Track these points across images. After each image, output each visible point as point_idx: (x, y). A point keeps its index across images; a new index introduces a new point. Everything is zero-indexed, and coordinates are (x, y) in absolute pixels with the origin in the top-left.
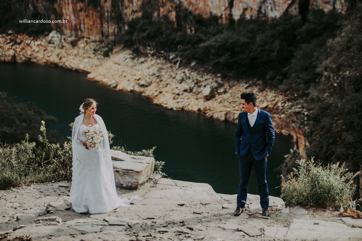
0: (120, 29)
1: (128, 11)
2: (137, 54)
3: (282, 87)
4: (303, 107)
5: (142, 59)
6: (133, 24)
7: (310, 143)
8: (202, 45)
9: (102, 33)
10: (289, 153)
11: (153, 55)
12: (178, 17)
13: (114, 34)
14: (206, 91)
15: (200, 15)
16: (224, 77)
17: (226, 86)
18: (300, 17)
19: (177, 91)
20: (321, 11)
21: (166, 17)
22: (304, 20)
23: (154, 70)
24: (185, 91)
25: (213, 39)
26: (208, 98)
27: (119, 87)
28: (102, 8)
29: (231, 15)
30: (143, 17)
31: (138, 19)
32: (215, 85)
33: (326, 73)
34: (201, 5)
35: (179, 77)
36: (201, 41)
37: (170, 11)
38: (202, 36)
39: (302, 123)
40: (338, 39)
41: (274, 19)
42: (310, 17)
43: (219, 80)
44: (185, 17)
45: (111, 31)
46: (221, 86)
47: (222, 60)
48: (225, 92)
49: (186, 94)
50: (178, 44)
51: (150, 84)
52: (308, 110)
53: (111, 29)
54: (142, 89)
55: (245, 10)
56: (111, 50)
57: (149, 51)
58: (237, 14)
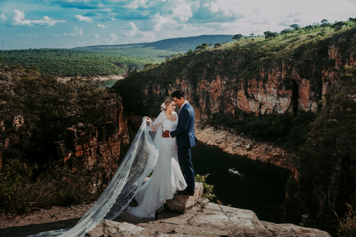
0: (209, 117)
1: (213, 109)
2: (216, 128)
3: (284, 146)
4: (297, 155)
5: (218, 131)
6: (215, 115)
7: (301, 173)
8: (246, 125)
9: (201, 119)
10: (289, 178)
11: (223, 129)
12: (235, 112)
13: (206, 119)
14: (248, 146)
15: (246, 112)
16: (256, 141)
17: (257, 144)
18: (293, 114)
19: (234, 146)
20: (304, 111)
21: (230, 112)
22: (295, 115)
23: (224, 136)
24: (238, 146)
25: (251, 123)
26: (248, 150)
27: (208, 143)
28: (201, 108)
29: (260, 112)
30: (220, 112)
31: (217, 113)
32: (252, 144)
33: (309, 139)
34: (246, 107)
35: (235, 140)
36: (246, 123)
37: (232, 110)
38: (246, 121)
39: (296, 163)
40: (315, 122)
41: (281, 114)
42: (298, 114)
43: (254, 142)
44: (239, 112)
45: (205, 118)
46: (255, 144)
47: (255, 132)
48: (257, 147)
49: (238, 147)
50: (235, 124)
51: (222, 142)
52: (300, 157)
53: (205, 117)
54: (218, 145)
55: (267, 110)
56: (205, 126)
57: (222, 127)
58: (263, 111)
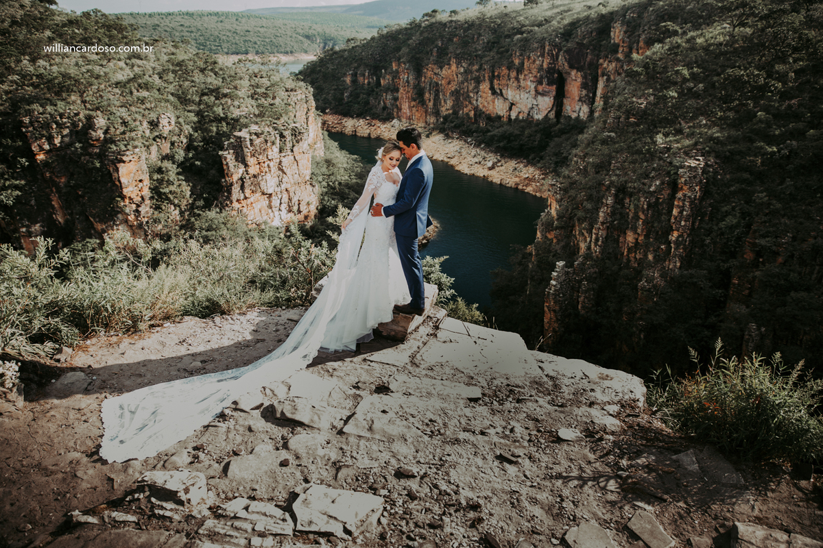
0: (437, 120)
1: (443, 109)
2: (447, 137)
3: (539, 165)
4: (557, 181)
5: (450, 141)
6: (446, 118)
7: (560, 206)
8: (489, 134)
9: (426, 122)
10: (544, 212)
11: (457, 138)
12: (475, 115)
13: (433, 123)
14: (490, 164)
15: (489, 114)
16: (502, 156)
17: (503, 161)
18: (555, 120)
19: (471, 163)
20: (570, 117)
21: (467, 114)
22: (558, 122)
23: (457, 148)
24: (476, 163)
25: (497, 131)
26: (490, 169)
28: (427, 106)
29: (509, 116)
30: (453, 113)
31: (449, 114)
32: (496, 160)
33: (575, 159)
34: (491, 108)
35: (473, 154)
36: (489, 131)
37: (470, 111)
38: (490, 128)
39: (556, 192)
40: (585, 136)
41: (538, 120)
42: (562, 120)
43: (499, 157)
44: (480, 115)
45: (432, 121)
46: (499, 161)
47: (501, 144)
48: (502, 166)
49: (476, 165)
50: (474, 132)
51: (454, 157)
52: (561, 183)
53: (432, 120)
54: (448, 160)
55: (520, 112)
56: (431, 133)
57: (455, 135)
58: (513, 115)
